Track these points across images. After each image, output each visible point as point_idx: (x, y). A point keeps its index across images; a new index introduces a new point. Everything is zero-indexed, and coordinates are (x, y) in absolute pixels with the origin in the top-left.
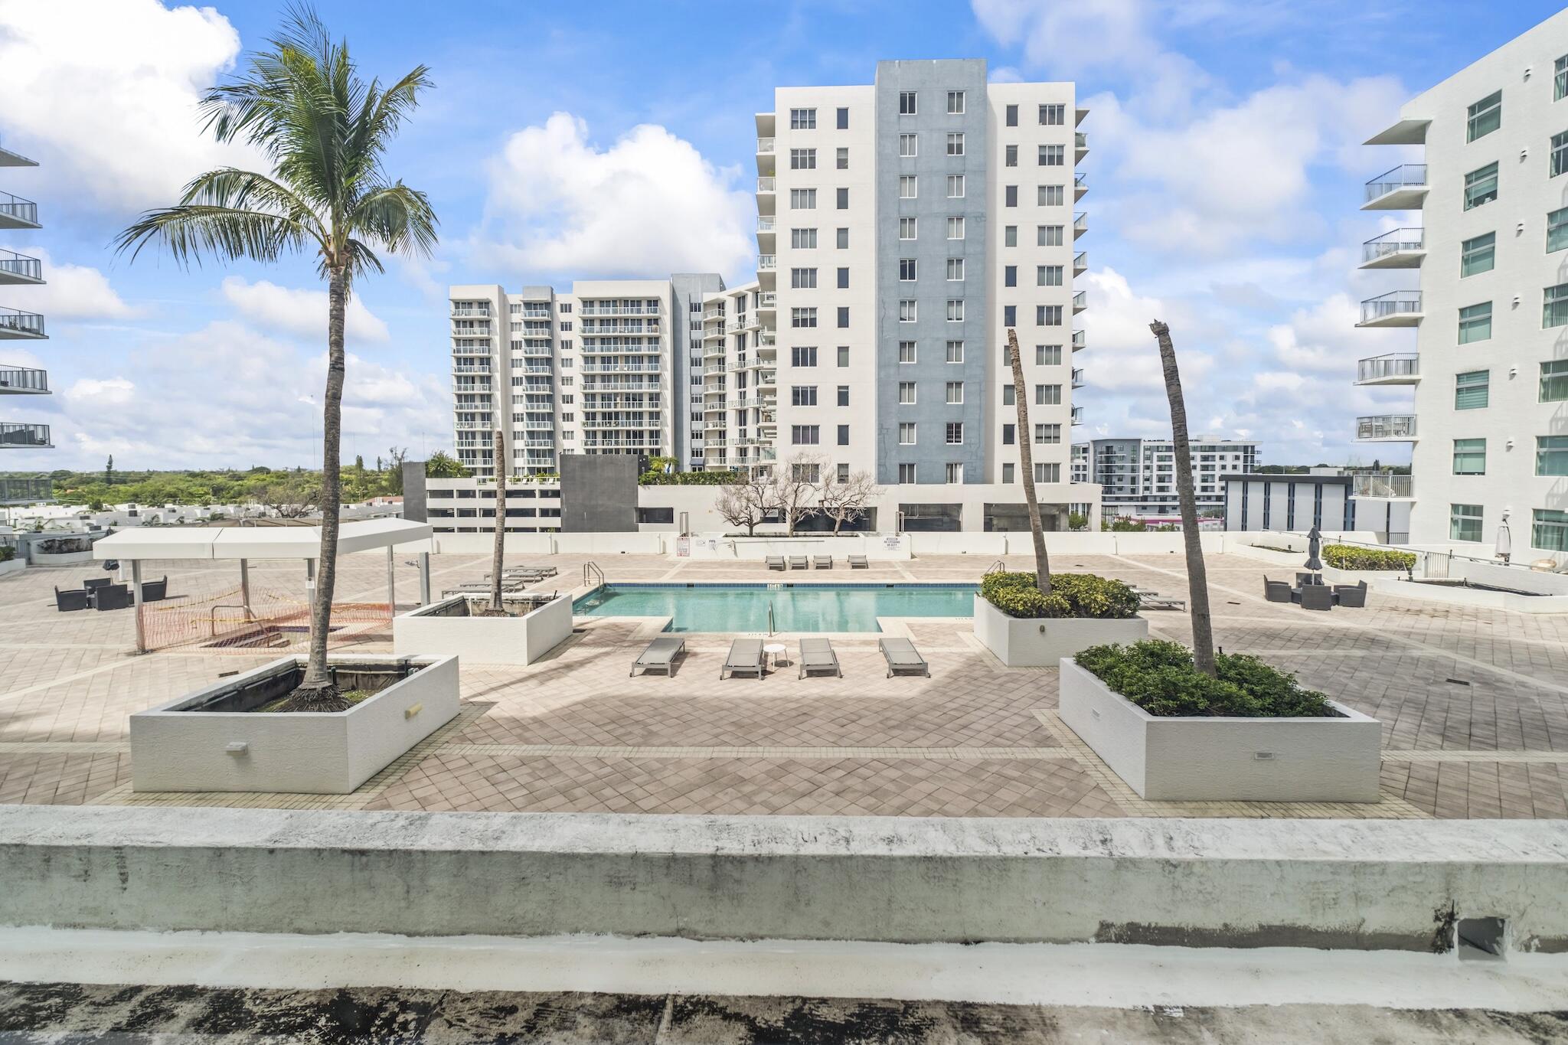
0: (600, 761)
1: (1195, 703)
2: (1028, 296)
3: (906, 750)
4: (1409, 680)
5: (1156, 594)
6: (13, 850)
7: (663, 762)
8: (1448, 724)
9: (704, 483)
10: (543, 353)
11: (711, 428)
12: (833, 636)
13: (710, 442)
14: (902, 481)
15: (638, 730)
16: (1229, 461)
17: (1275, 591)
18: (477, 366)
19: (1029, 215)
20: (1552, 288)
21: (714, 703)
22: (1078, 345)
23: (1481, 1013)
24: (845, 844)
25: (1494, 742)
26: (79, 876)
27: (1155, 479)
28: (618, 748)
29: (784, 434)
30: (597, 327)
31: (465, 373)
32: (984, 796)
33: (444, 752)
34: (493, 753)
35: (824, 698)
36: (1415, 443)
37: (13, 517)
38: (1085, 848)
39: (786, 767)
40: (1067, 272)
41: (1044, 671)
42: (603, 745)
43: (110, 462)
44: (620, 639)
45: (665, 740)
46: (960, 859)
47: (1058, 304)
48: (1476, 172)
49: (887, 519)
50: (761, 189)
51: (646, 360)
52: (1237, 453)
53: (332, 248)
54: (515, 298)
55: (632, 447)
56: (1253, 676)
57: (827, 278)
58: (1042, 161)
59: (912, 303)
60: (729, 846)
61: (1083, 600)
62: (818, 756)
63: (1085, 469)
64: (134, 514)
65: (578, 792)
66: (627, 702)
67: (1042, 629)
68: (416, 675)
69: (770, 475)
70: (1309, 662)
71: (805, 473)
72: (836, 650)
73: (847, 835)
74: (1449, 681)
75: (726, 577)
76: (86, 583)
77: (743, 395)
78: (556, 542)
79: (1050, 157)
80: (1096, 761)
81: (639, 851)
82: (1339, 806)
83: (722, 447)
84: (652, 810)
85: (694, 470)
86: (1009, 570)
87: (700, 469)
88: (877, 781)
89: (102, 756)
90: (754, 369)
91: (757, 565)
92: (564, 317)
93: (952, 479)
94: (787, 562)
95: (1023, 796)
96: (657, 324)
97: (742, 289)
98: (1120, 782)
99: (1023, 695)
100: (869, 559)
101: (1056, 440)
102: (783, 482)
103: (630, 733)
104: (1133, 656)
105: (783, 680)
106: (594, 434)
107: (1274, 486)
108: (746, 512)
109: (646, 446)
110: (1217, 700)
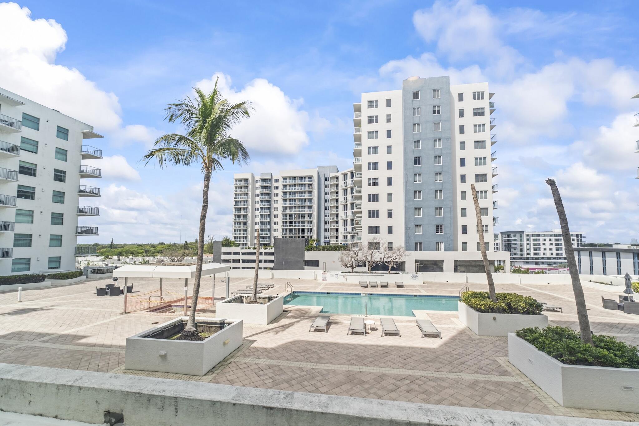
0: (300, 369)
1: (586, 359)
2: (471, 170)
3: (436, 372)
5: (547, 304)
6: (137, 395)
7: (328, 371)
9: (331, 250)
10: (268, 198)
11: (332, 227)
12: (394, 318)
13: (332, 233)
14: (416, 249)
15: (315, 356)
17: (608, 304)
18: (242, 204)
19: (470, 137)
21: (346, 346)
22: (495, 190)
26: (160, 408)
27: (532, 249)
28: (308, 363)
29: (365, 230)
30: (288, 188)
31: (238, 207)
32: (480, 398)
33: (237, 360)
34: (257, 362)
37: (80, 260)
39: (382, 377)
40: (489, 160)
41: (496, 338)
42: (301, 362)
43: (112, 241)
44: (303, 315)
45: (327, 361)
47: (485, 173)
49: (410, 266)
50: (355, 132)
51: (307, 200)
53: (206, 161)
54: (258, 178)
55: (301, 235)
56: (614, 347)
57: (383, 166)
58: (475, 114)
59: (419, 175)
60: (434, 420)
61: (514, 306)
62: (396, 373)
63: (498, 245)
64: (119, 260)
65: (293, 382)
67: (495, 319)
68: (227, 328)
71: (374, 246)
72: (397, 324)
75: (343, 290)
76: (107, 286)
77: (346, 214)
78: (273, 274)
79: (478, 113)
80: (533, 385)
81: (393, 418)
83: (337, 235)
84: (326, 393)
85: (325, 244)
87: (328, 245)
88: (427, 388)
89: (113, 354)
90: (351, 203)
91: (356, 285)
92: (275, 184)
93: (439, 249)
94: (368, 284)
95: (498, 400)
96: (312, 186)
97: (346, 171)
98: (548, 396)
99: (489, 349)
100: (404, 284)
101: (487, 232)
102: (366, 249)
103: (312, 357)
104: (546, 334)
105: (375, 336)
106: (286, 230)
107: (594, 253)
108: (350, 262)
109: (306, 235)
110: (598, 358)
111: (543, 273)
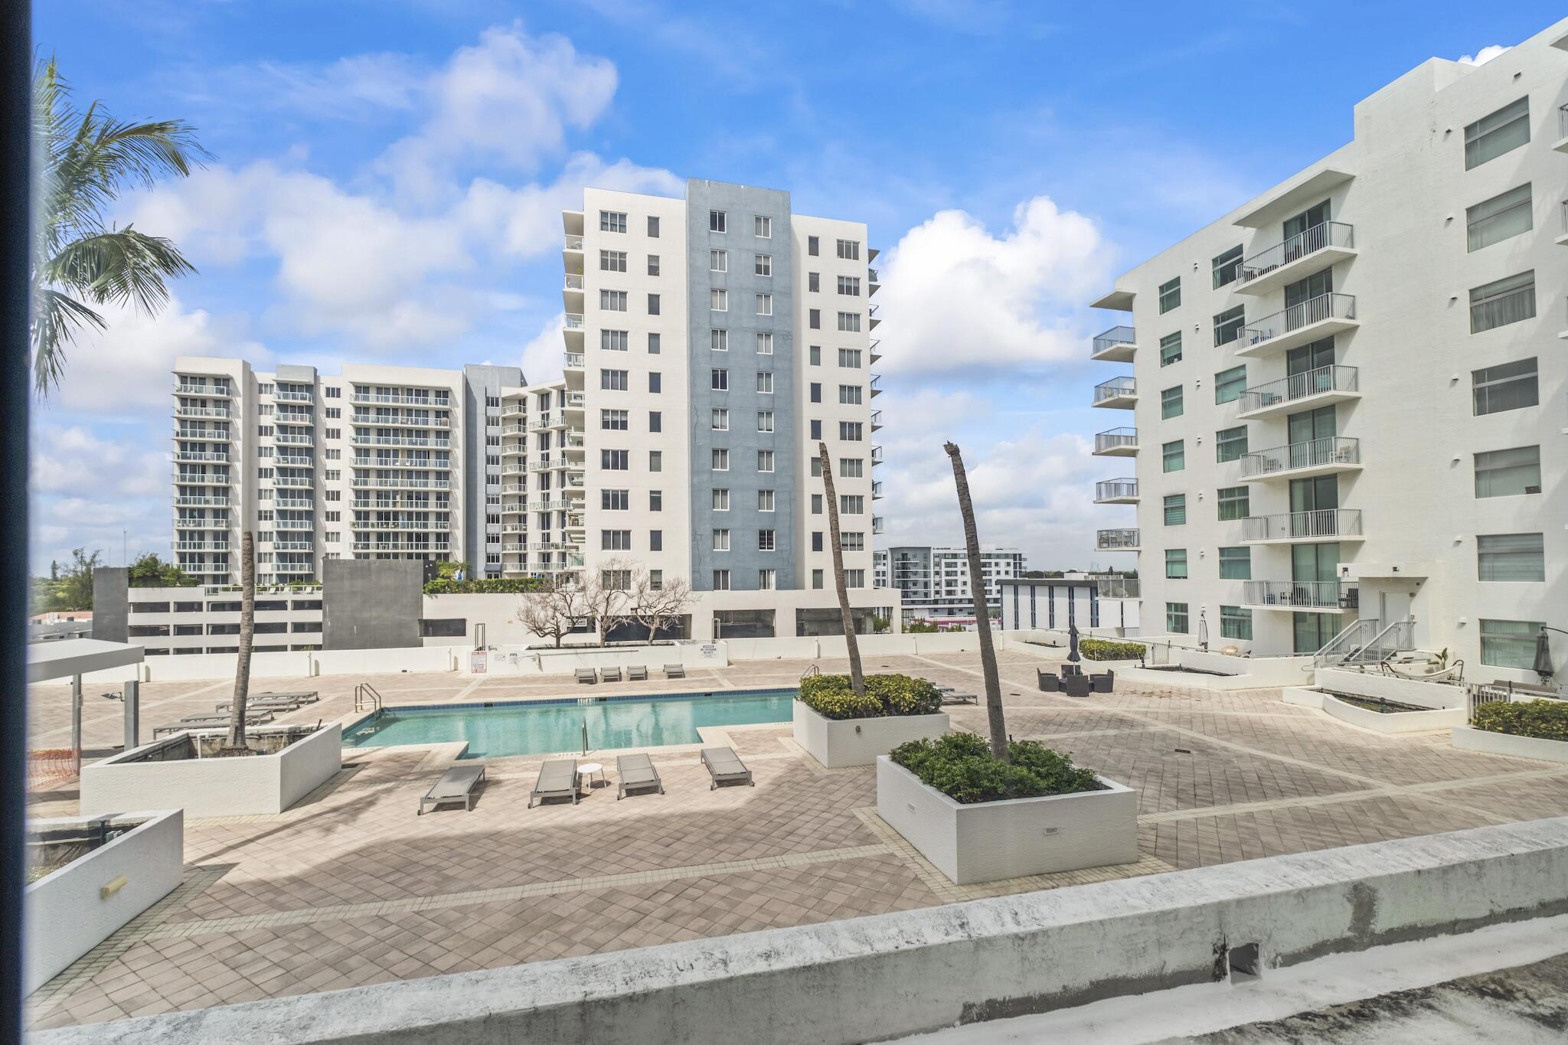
0: (382, 920)
1: (995, 789)
2: (832, 412)
3: (734, 863)
4: (1150, 753)
5: (952, 690)
7: (463, 911)
8: (1180, 787)
9: (502, 591)
10: (303, 441)
11: (509, 531)
12: (652, 750)
13: (508, 547)
14: (716, 587)
15: (430, 877)
16: (1003, 568)
17: (1047, 682)
18: (209, 453)
19: (831, 338)
20: (1221, 432)
21: (521, 836)
22: (876, 460)
23: (1253, 1026)
24: (723, 967)
25: (1211, 799)
27: (943, 584)
28: (404, 901)
29: (593, 539)
30: (372, 416)
31: (192, 461)
32: (812, 902)
33: (158, 936)
34: (232, 929)
35: (646, 818)
36: (1139, 552)
38: (947, 934)
39: (608, 898)
40: (865, 393)
41: (862, 770)
42: (386, 900)
44: (403, 771)
45: (464, 884)
46: (837, 963)
47: (859, 421)
48: (1167, 337)
49: (702, 627)
50: (569, 286)
51: (433, 455)
52: (1008, 560)
54: (266, 377)
55: (414, 551)
56: (1038, 759)
57: (638, 381)
58: (841, 290)
59: (724, 412)
60: (599, 989)
61: (894, 699)
62: (642, 881)
63: (884, 575)
65: (353, 962)
66: (414, 844)
67: (858, 730)
68: (118, 841)
69: (577, 582)
70: (1077, 743)
71: (617, 580)
72: (656, 765)
73: (724, 957)
74: (1177, 750)
75: (530, 693)
77: (546, 497)
78: (317, 663)
79: (847, 287)
80: (913, 853)
81: (493, 1012)
82: (1111, 869)
83: (523, 552)
84: (453, 969)
85: (490, 577)
86: (824, 673)
87: (496, 576)
88: (707, 901)
90: (558, 470)
91: (565, 679)
92: (330, 403)
93: (765, 585)
94: (598, 674)
95: (850, 897)
96: (448, 417)
97: (546, 386)
98: (935, 870)
99: (843, 795)
100: (686, 667)
101: (860, 547)
102: (592, 589)
103: (420, 881)
104: (940, 749)
105: (601, 802)
106: (367, 536)
107: (1037, 589)
108: (552, 621)
109: (432, 550)
110: (1012, 783)
111: (960, 630)
